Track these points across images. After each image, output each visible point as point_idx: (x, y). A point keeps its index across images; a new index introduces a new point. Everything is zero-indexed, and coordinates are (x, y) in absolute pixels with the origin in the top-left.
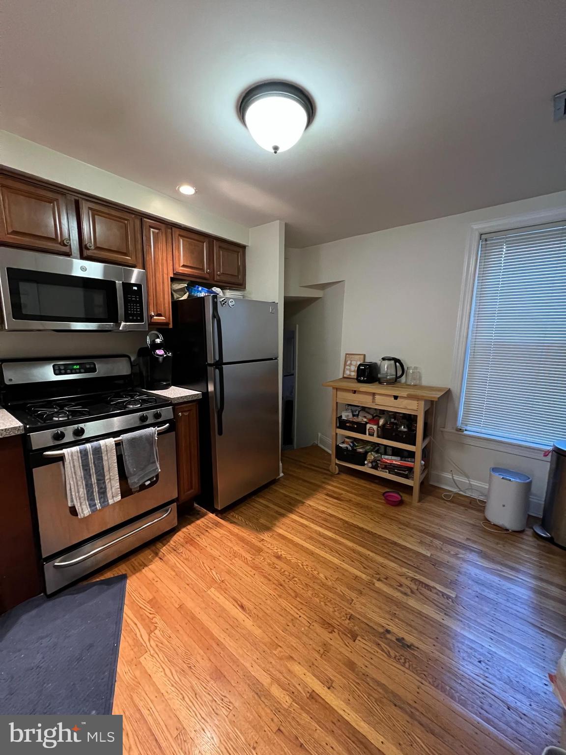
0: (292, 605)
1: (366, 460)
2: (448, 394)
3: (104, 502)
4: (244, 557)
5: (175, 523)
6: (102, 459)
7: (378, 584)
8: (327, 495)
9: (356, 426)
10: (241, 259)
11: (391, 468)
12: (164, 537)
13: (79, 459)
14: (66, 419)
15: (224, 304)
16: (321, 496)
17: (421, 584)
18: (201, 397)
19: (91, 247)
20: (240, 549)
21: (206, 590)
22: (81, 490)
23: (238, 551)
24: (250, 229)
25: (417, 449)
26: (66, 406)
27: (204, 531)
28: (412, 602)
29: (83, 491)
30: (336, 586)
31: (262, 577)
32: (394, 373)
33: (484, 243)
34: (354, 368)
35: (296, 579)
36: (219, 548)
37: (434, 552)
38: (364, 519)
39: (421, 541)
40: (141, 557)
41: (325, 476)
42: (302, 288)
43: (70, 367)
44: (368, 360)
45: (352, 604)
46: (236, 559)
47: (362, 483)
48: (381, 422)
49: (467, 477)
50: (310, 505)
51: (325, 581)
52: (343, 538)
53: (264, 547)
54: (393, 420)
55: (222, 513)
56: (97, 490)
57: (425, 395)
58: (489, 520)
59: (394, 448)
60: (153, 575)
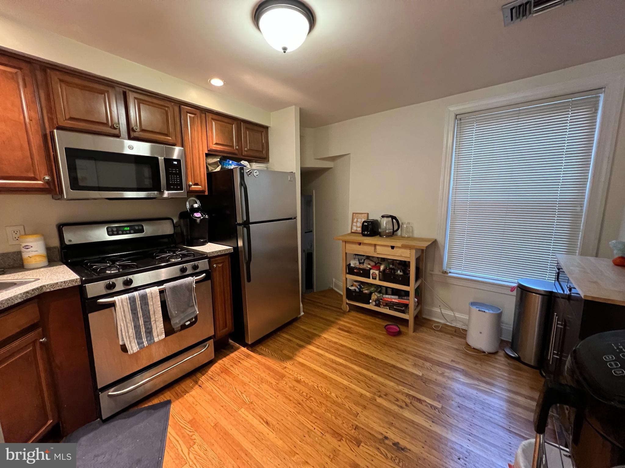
0: (308, 420)
1: (370, 299)
2: (435, 243)
3: (150, 340)
4: (270, 382)
5: (213, 356)
6: (148, 305)
7: (379, 400)
8: (340, 329)
9: (362, 272)
10: (264, 137)
11: (390, 305)
12: (203, 368)
13: (128, 305)
14: (117, 271)
15: (249, 174)
16: (334, 330)
17: (414, 399)
18: (233, 251)
19: (137, 129)
20: (267, 376)
21: (237, 411)
22: (131, 331)
23: (265, 378)
24: (271, 113)
25: (411, 289)
26: (117, 261)
27: (236, 362)
28: (407, 414)
29: (132, 331)
30: (345, 403)
31: (284, 398)
32: (392, 228)
33: (459, 122)
34: (359, 225)
35: (312, 398)
36: (248, 375)
37: (425, 372)
38: (369, 347)
39: (415, 364)
40: (184, 385)
41: (339, 314)
42: (317, 160)
43: (122, 229)
44: (371, 218)
45: (358, 417)
46: (263, 384)
47: (368, 318)
48: (382, 268)
49: (452, 310)
50: (325, 338)
51: (335, 399)
52: (352, 363)
53: (286, 373)
54: (391, 266)
55: (252, 347)
56: (144, 330)
57: (417, 245)
58: (470, 345)
59: (393, 289)
60: (194, 400)
